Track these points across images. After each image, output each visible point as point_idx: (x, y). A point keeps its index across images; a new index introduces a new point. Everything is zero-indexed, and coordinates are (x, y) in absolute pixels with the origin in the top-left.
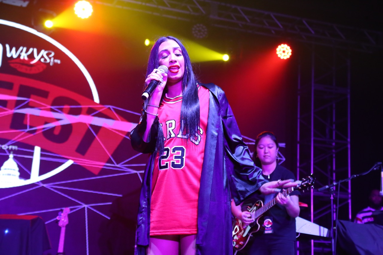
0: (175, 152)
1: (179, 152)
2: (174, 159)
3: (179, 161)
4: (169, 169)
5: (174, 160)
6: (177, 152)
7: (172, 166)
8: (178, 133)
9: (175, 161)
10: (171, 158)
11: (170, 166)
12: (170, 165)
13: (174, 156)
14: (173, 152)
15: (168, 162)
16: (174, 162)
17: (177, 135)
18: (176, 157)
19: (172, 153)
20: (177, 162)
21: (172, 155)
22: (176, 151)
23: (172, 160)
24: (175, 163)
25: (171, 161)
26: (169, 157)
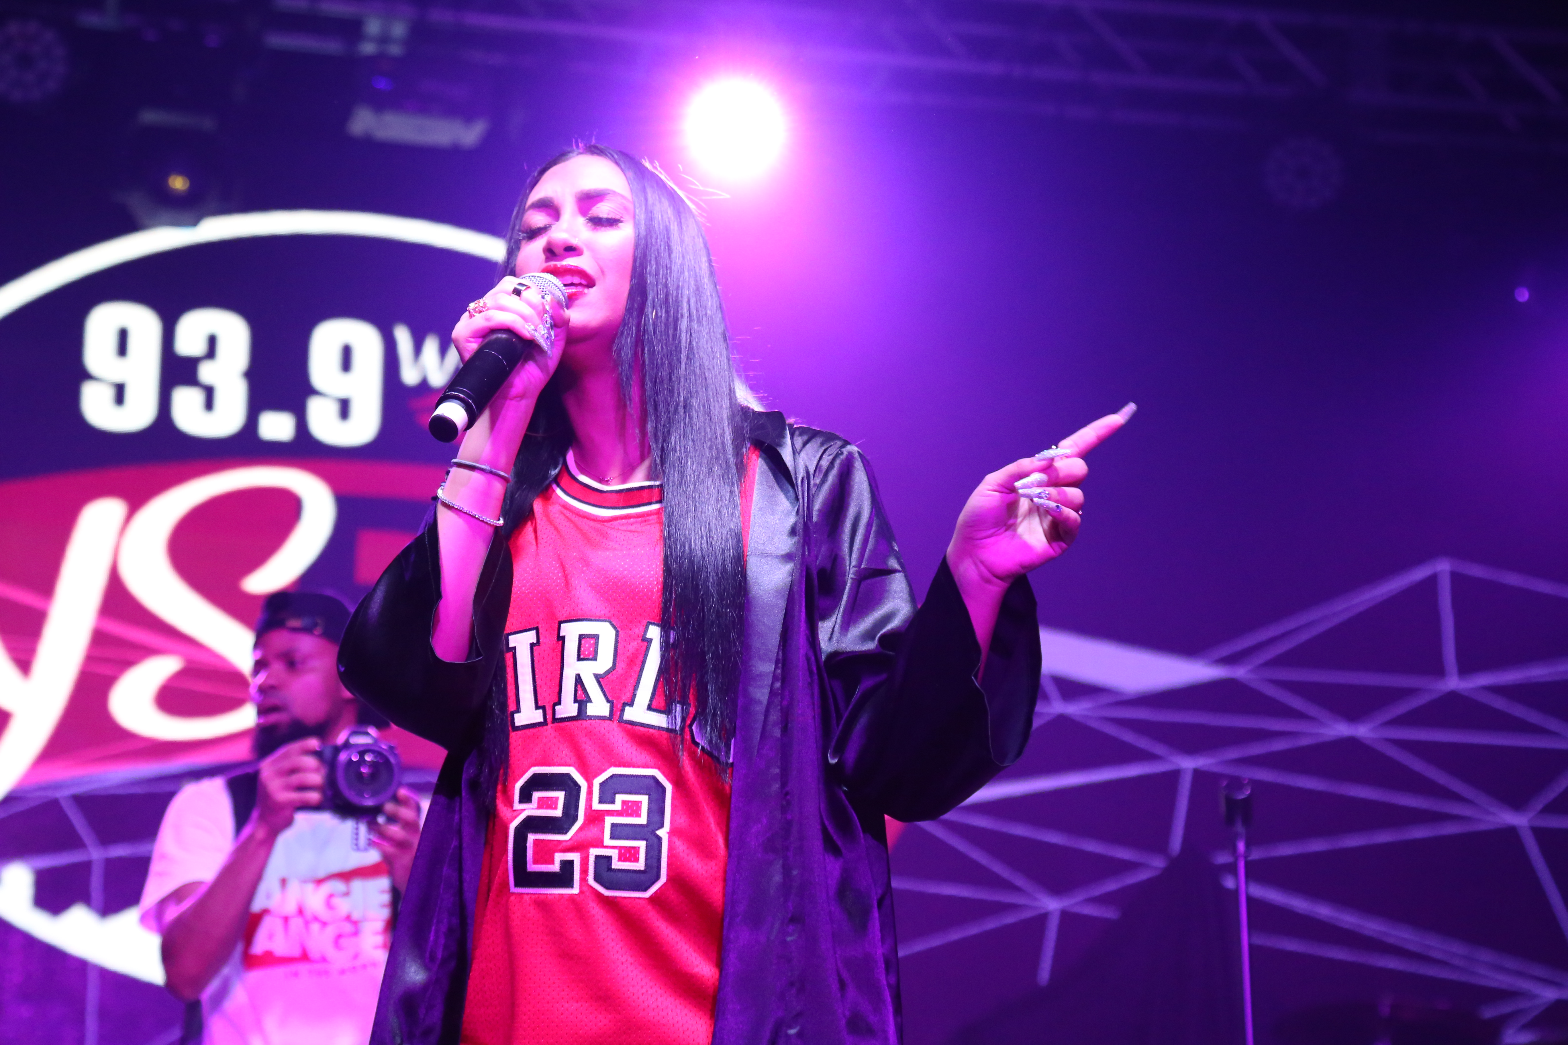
0: (613, 802)
1: (638, 804)
2: (607, 841)
3: (636, 850)
4: (581, 892)
5: (611, 847)
6: (624, 803)
7: (596, 879)
8: (625, 698)
9: (614, 854)
10: (592, 832)
11: (584, 879)
12: (584, 871)
13: (609, 821)
14: (601, 801)
15: (575, 857)
16: (609, 858)
17: (623, 711)
18: (618, 832)
19: (596, 806)
20: (621, 858)
21: (594, 818)
22: (620, 798)
23: (600, 844)
24: (616, 865)
25: (594, 852)
26: (581, 829)
